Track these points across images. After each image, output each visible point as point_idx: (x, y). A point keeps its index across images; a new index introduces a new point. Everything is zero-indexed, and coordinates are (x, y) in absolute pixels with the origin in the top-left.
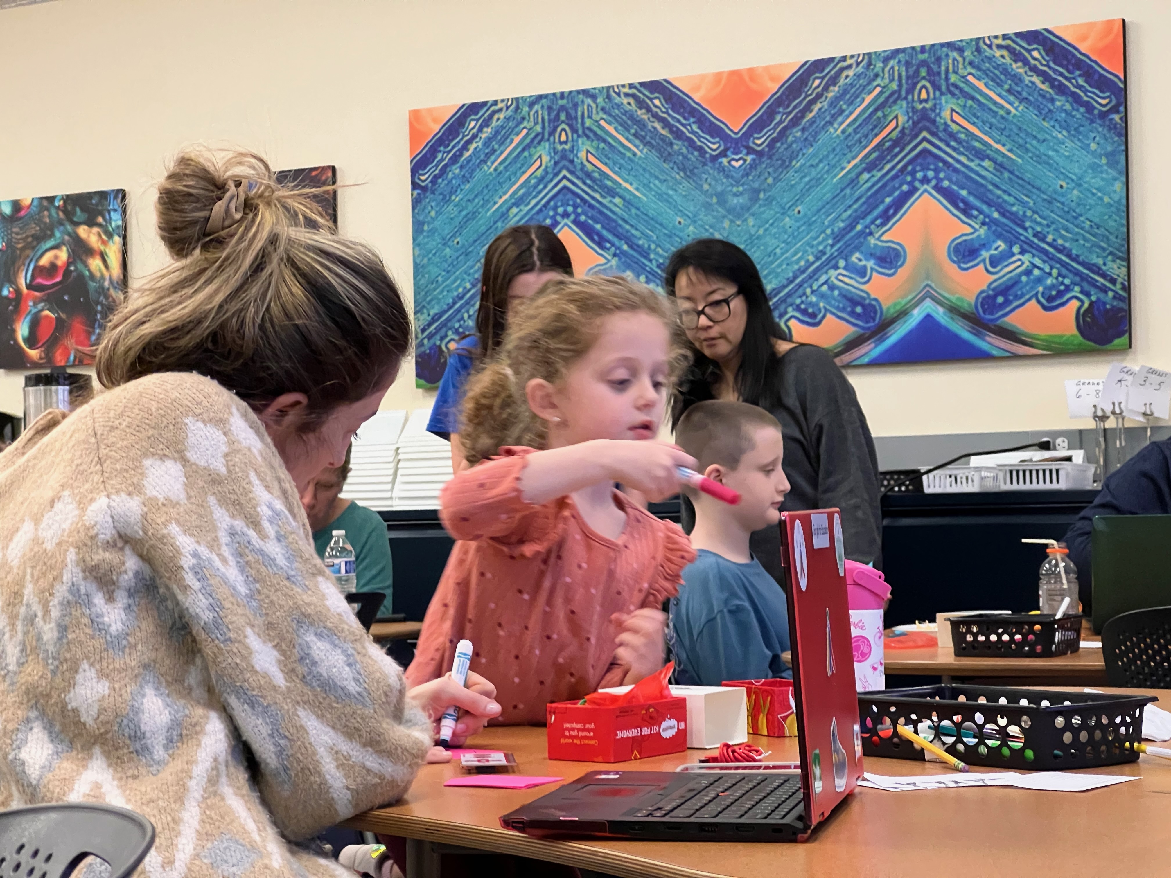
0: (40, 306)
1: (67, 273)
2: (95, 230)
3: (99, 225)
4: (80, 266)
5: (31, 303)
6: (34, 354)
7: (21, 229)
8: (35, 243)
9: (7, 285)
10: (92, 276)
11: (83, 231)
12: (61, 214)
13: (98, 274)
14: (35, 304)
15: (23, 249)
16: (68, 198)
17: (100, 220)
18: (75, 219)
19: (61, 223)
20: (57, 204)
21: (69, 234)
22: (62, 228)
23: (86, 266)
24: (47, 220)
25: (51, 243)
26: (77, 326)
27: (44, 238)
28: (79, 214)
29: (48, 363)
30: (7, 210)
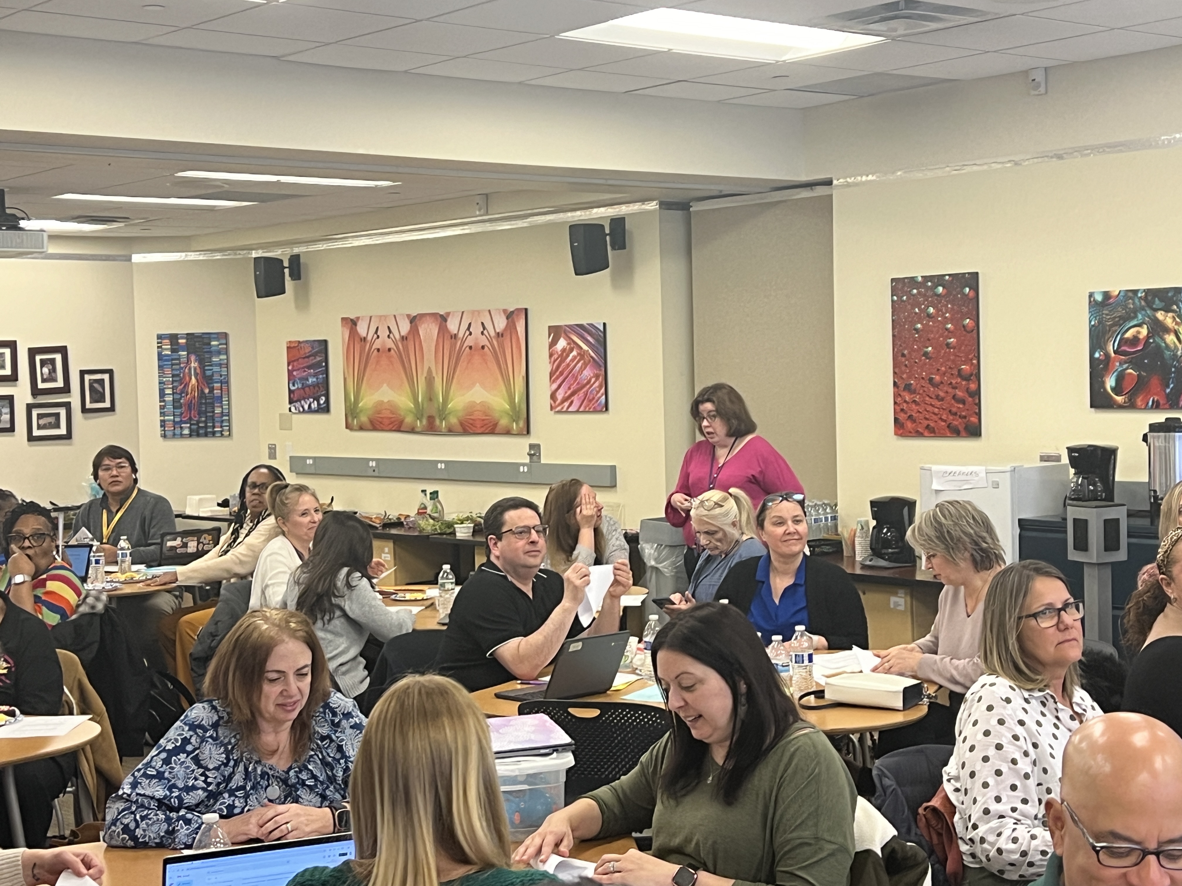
0: (1125, 366)
1: (1147, 344)
2: (1170, 315)
3: (1173, 311)
4: (1158, 339)
5: (1118, 364)
6: (1119, 399)
7: (1110, 311)
8: (1121, 322)
9: (1099, 350)
10: (1167, 346)
11: (1160, 315)
12: (1143, 303)
13: (1172, 345)
14: (1121, 364)
15: (1111, 326)
16: (1148, 292)
17: (1175, 307)
18: (1154, 306)
19: (1142, 308)
20: (1139, 295)
21: (1149, 317)
22: (1143, 312)
23: (1164, 340)
24: (1132, 306)
25: (1135, 322)
26: (1155, 381)
27: (1129, 318)
28: (1157, 303)
29: (1130, 406)
30: (1099, 298)
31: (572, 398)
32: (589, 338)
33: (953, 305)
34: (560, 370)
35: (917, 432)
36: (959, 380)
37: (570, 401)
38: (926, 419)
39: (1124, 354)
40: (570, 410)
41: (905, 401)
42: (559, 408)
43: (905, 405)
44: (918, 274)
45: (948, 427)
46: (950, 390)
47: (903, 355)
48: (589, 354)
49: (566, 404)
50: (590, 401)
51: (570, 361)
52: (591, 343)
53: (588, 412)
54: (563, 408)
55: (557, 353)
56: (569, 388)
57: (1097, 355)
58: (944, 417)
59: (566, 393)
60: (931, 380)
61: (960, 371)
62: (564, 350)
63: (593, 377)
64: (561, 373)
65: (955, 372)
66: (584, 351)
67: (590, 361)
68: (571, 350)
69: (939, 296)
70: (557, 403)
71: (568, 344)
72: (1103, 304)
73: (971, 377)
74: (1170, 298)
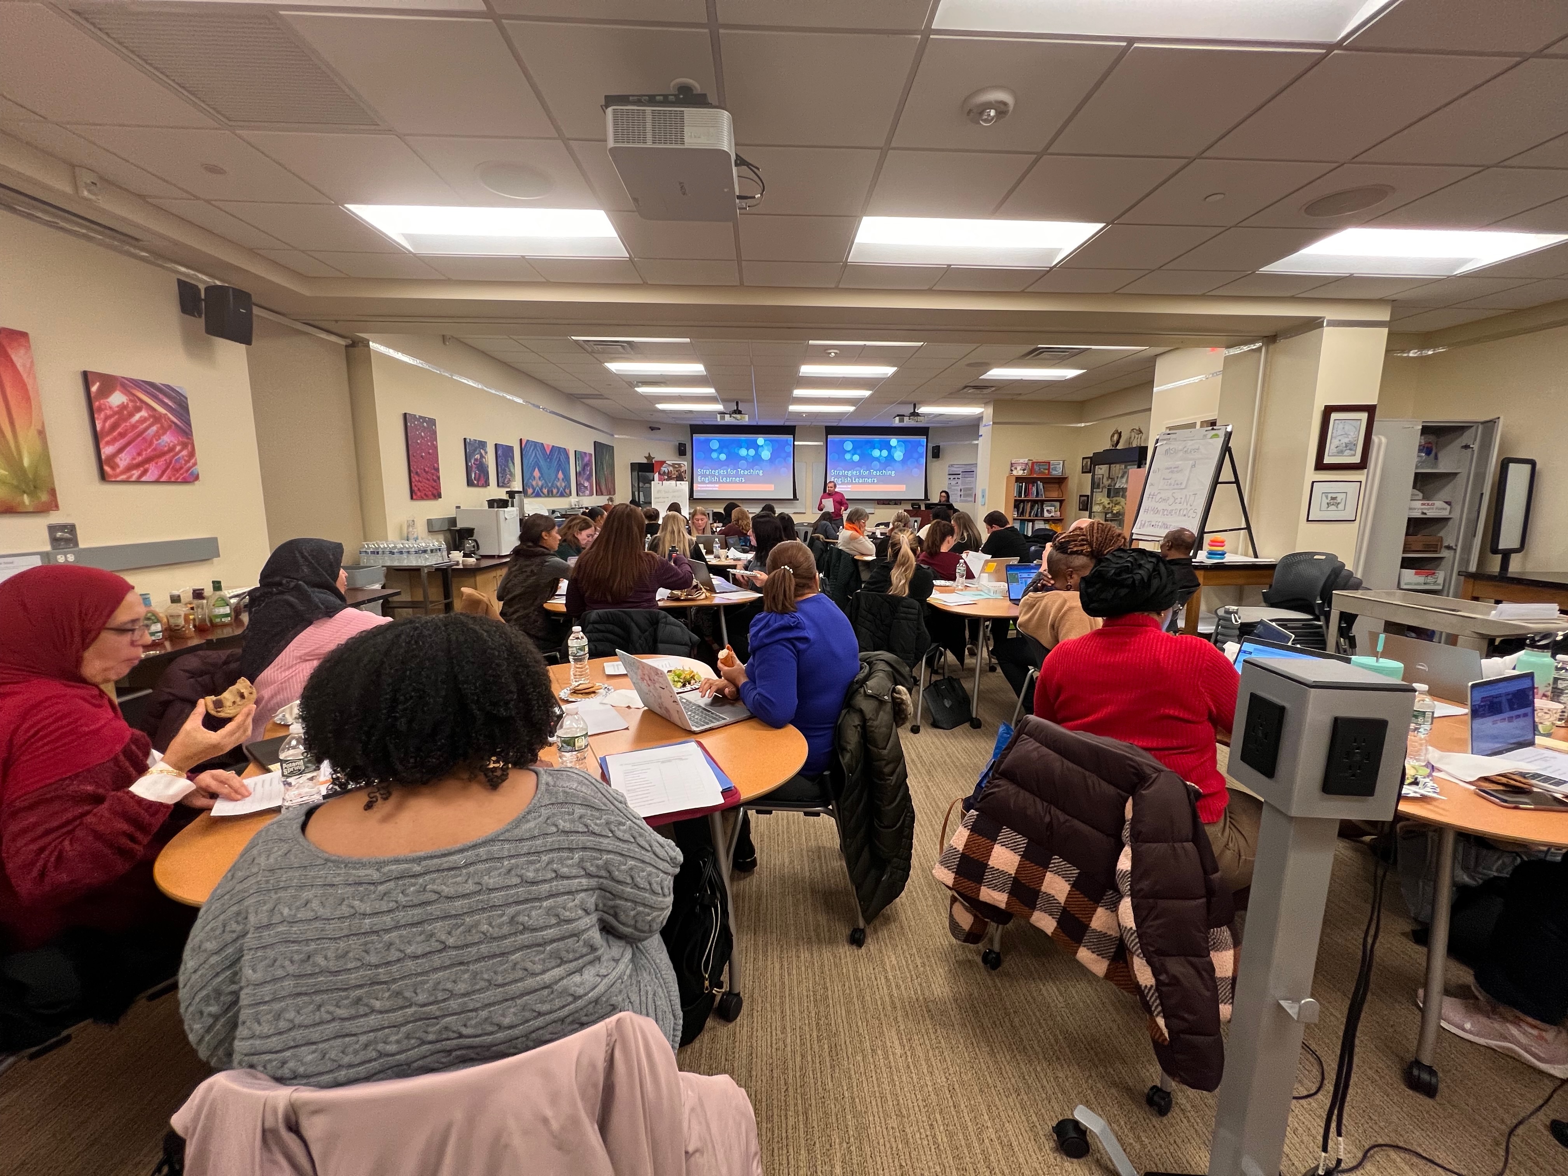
30: (468, 441)
31: (147, 466)
32: (166, 401)
33: (430, 434)
34: (120, 430)
35: (420, 497)
36: (434, 471)
37: (142, 469)
38: (424, 490)
40: (143, 479)
41: (416, 481)
42: (123, 477)
43: (414, 483)
44: (418, 414)
45: (431, 494)
46: (432, 476)
47: (414, 456)
48: (169, 418)
49: (136, 473)
50: (177, 470)
51: (138, 422)
52: (171, 407)
53: (175, 482)
54: (131, 476)
55: (110, 408)
56: (139, 454)
58: (430, 489)
59: (134, 459)
60: (425, 470)
62: (123, 407)
63: (178, 444)
64: (122, 435)
65: (432, 467)
66: (160, 414)
67: (170, 427)
68: (138, 409)
69: (424, 427)
70: (118, 470)
71: (130, 400)
72: (469, 443)
73: (437, 470)
74: (482, 445)
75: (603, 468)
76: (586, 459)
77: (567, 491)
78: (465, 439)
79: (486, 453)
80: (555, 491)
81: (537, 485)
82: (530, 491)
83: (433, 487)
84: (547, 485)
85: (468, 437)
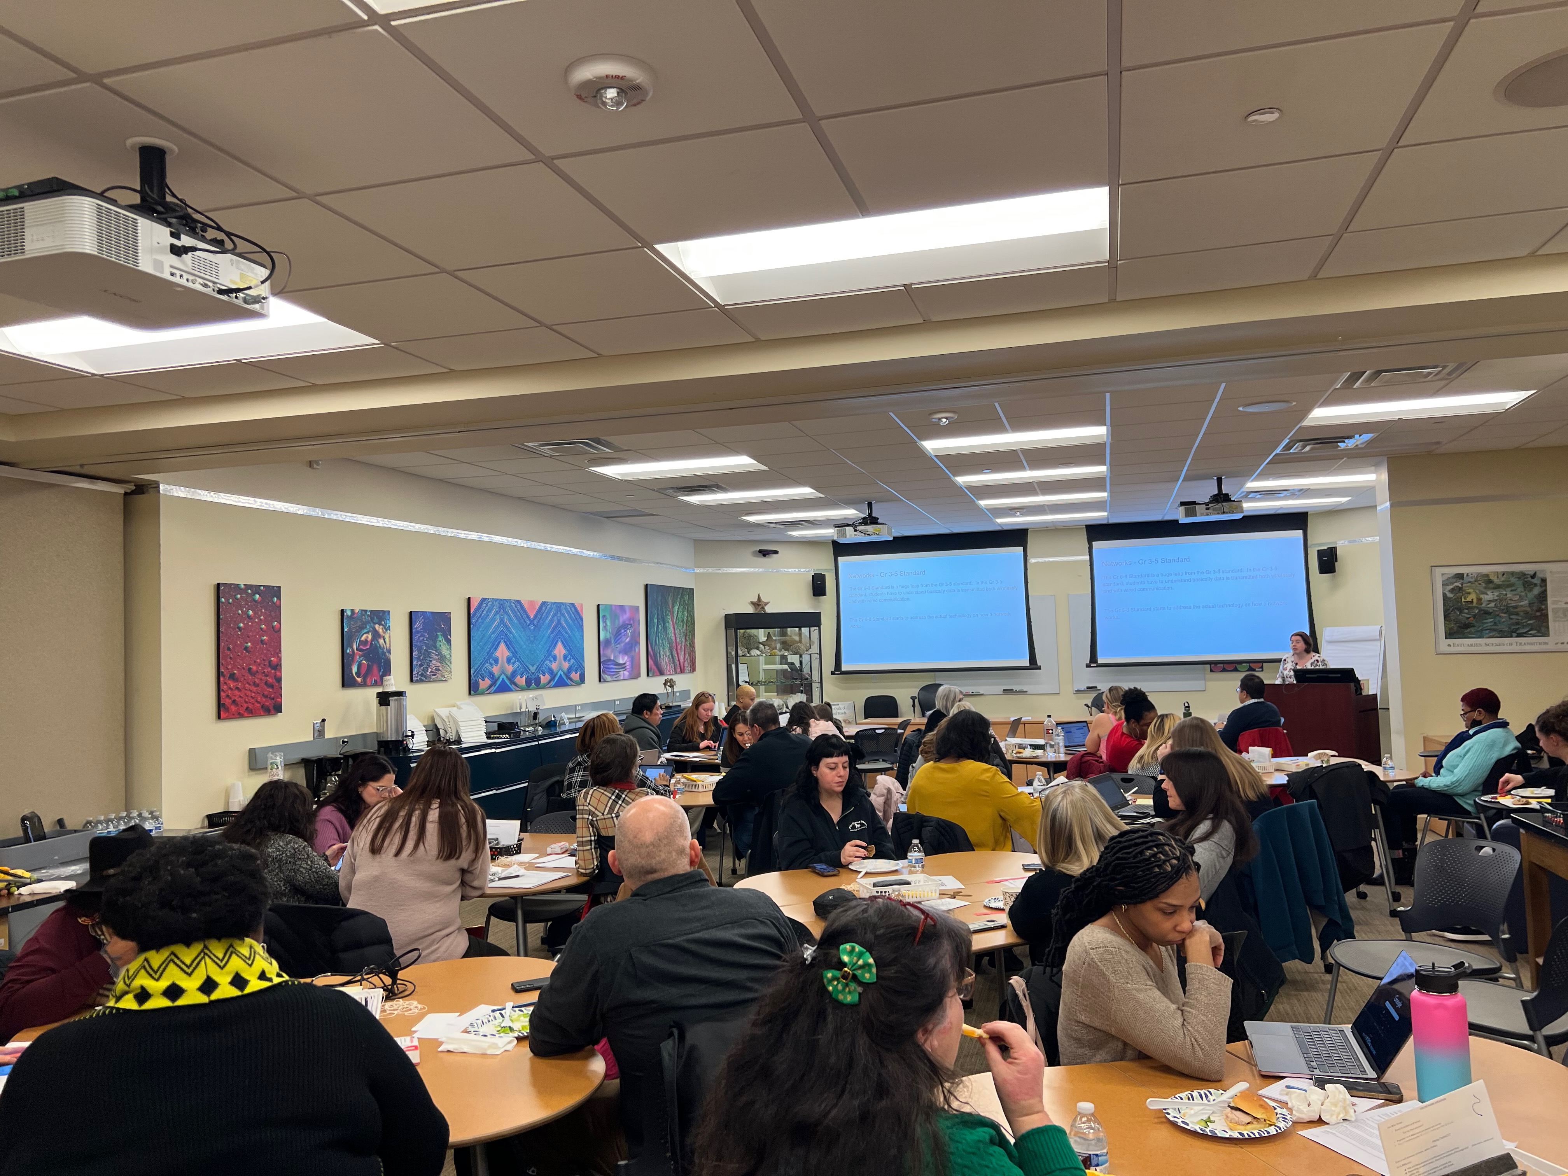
0: (362, 658)
1: (371, 644)
2: (381, 627)
3: (382, 625)
4: (376, 642)
5: (358, 657)
6: (359, 680)
7: (355, 623)
8: (359, 630)
9: (350, 648)
10: (380, 647)
11: (377, 626)
12: (370, 619)
13: (382, 646)
14: (360, 657)
15: (355, 632)
16: (371, 611)
17: (383, 622)
18: (374, 621)
19: (369, 622)
20: (369, 614)
21: (372, 628)
22: (370, 625)
23: (378, 642)
24: (363, 620)
25: (365, 631)
26: (375, 668)
27: (362, 628)
28: (376, 620)
29: (364, 685)
30: (349, 613)
33: (265, 610)
35: (239, 714)
36: (269, 669)
38: (246, 702)
39: (361, 650)
41: (231, 689)
43: (230, 692)
45: (262, 707)
46: (263, 678)
47: (229, 649)
57: (348, 651)
58: (259, 699)
60: (250, 669)
61: (270, 662)
65: (267, 663)
69: (256, 601)
72: (351, 618)
73: (278, 667)
74: (381, 617)
75: (665, 628)
76: (624, 618)
77: (575, 676)
78: (342, 611)
79: (387, 628)
80: (544, 679)
81: (503, 672)
82: (484, 684)
83: (266, 697)
84: (527, 669)
85: (348, 608)
